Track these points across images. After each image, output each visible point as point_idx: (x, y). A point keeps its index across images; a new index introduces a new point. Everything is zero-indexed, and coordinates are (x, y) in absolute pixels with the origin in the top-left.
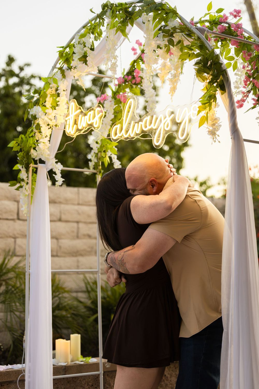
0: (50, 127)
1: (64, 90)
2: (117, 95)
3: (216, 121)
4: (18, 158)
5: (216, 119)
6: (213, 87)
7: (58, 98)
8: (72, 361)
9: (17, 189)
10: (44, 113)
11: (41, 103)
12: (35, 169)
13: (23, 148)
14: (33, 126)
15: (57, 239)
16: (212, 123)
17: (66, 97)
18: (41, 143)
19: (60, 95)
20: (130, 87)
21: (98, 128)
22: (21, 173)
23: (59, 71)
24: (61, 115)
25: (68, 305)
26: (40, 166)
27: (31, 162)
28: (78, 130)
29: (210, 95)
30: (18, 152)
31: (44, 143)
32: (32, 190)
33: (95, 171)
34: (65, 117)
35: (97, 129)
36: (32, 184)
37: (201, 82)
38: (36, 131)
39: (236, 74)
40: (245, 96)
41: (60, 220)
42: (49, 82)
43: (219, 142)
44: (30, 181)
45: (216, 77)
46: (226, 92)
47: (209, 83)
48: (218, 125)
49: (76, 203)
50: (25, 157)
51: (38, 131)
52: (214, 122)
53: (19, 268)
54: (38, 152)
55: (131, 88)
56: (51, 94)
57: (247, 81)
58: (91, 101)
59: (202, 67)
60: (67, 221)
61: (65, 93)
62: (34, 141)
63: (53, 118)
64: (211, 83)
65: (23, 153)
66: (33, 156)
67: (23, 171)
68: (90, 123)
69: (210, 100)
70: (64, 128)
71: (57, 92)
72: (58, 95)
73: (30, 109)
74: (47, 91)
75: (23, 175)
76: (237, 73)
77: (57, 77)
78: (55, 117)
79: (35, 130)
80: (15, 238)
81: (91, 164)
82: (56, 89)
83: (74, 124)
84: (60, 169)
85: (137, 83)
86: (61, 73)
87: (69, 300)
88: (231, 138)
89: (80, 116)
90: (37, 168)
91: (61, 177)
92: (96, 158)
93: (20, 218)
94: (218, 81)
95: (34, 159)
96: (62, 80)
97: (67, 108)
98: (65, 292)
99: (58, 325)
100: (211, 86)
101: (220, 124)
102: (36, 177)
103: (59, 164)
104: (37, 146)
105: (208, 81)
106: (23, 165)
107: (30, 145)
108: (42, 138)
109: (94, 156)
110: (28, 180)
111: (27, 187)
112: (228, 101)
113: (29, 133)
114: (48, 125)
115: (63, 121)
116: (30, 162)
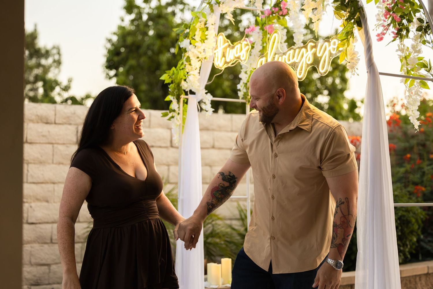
0: (199, 60)
1: (212, 24)
2: (264, 26)
3: (355, 55)
4: (170, 90)
5: (354, 54)
6: (350, 23)
7: (207, 31)
8: (223, 284)
9: (169, 119)
10: (194, 46)
11: (190, 37)
12: (186, 100)
13: (174, 80)
14: (183, 58)
15: (210, 166)
16: (351, 57)
17: (215, 31)
18: (191, 75)
19: (209, 29)
20: (277, 18)
21: (245, 60)
22: (172, 104)
23: (208, 5)
24: (209, 49)
25: (221, 231)
26: (190, 96)
27: (182, 93)
28: (226, 62)
29: (347, 31)
30: (169, 84)
31: (194, 75)
32: (183, 120)
33: (244, 101)
34: (214, 49)
35: (244, 62)
36: (183, 115)
37: (338, 19)
38: (187, 63)
39: (378, 7)
40: (385, 29)
41: (213, 147)
42: (198, 17)
43: (358, 75)
44: (181, 112)
45: (353, 14)
46: (362, 27)
47: (346, 20)
48: (357, 59)
49: (230, 129)
50: (176, 88)
51: (189, 63)
52: (353, 57)
53: (172, 195)
54: (189, 84)
55: (278, 20)
56: (201, 27)
57: (387, 15)
58: (248, 19)
59: (339, 4)
60: (220, 149)
61: (213, 27)
62: (184, 73)
63: (202, 51)
64: (348, 20)
65: (174, 85)
66: (183, 88)
67: (175, 102)
68: (237, 56)
69: (347, 37)
70: (213, 60)
71: (206, 26)
72: (207, 29)
73: (181, 42)
74: (196, 25)
75: (174, 105)
76: (380, 6)
77: (206, 12)
78: (204, 50)
79: (185, 63)
80: (168, 165)
81: (240, 94)
82: (205, 23)
83: (223, 57)
84: (210, 100)
85: (284, 14)
86: (210, 8)
87: (223, 227)
88: (367, 72)
89: (228, 49)
90: (187, 99)
91: (211, 107)
92: (245, 88)
93: (174, 145)
94: (355, 17)
95: (184, 91)
96: (210, 14)
97: (216, 42)
98: (219, 219)
99: (213, 253)
100: (348, 23)
101: (358, 58)
102: (187, 107)
103: (209, 94)
104: (187, 78)
105: (346, 18)
106: (175, 96)
107: (181, 77)
108: (192, 70)
109: (243, 86)
110: (179, 110)
111: (178, 117)
112: (364, 36)
113: (180, 65)
114: (198, 58)
115: (211, 54)
116: (180, 93)
